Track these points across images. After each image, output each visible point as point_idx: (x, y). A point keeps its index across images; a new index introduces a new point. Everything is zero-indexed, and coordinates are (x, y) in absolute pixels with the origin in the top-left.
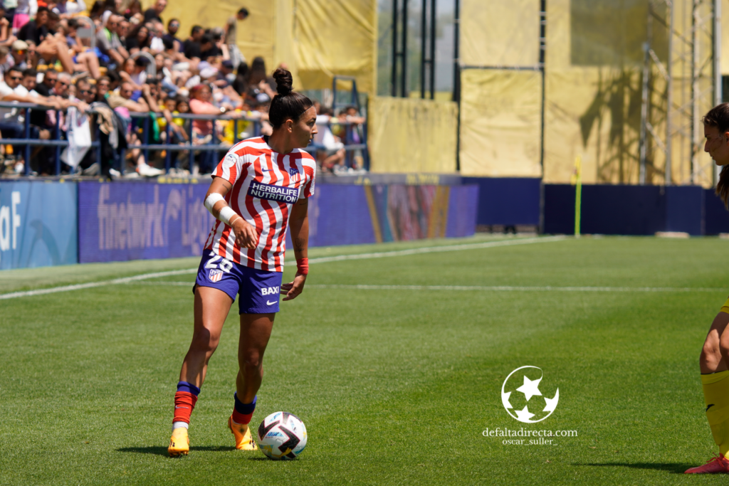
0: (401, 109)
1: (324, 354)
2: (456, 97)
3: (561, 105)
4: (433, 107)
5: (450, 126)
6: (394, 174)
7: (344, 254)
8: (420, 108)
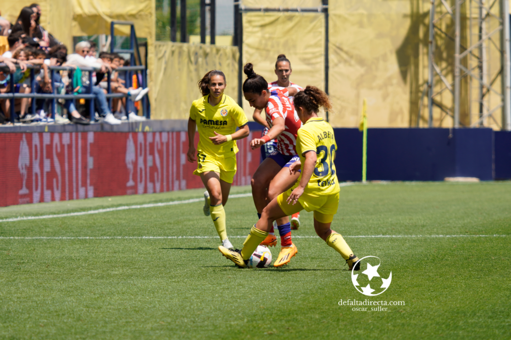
0: (180, 54)
1: (112, 307)
2: (238, 40)
3: (345, 48)
4: (214, 51)
5: (232, 71)
6: (175, 121)
7: (127, 205)
8: (201, 52)
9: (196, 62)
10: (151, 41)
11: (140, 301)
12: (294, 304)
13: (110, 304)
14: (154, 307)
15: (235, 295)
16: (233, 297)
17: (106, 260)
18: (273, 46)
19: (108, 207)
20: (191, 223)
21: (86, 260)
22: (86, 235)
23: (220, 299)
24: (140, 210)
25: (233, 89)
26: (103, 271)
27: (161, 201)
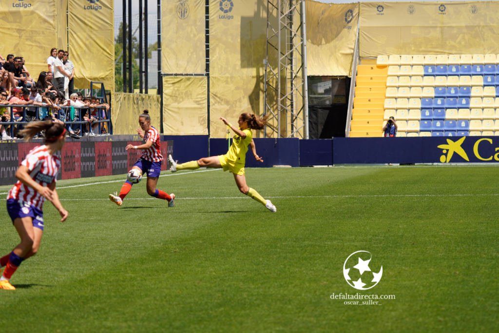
0: (129, 99)
2: (160, 91)
3: (219, 95)
4: (147, 97)
5: (157, 108)
6: (126, 135)
7: (100, 182)
8: (140, 98)
9: (138, 103)
10: (113, 92)
11: (105, 234)
12: (188, 235)
13: (88, 236)
14: (113, 237)
15: (156, 230)
16: (155, 231)
17: (87, 212)
18: (179, 95)
19: (90, 183)
20: (134, 191)
21: (76, 212)
22: (77, 198)
23: (148, 233)
24: (106, 184)
25: (158, 118)
26: (85, 218)
27: (118, 179)
